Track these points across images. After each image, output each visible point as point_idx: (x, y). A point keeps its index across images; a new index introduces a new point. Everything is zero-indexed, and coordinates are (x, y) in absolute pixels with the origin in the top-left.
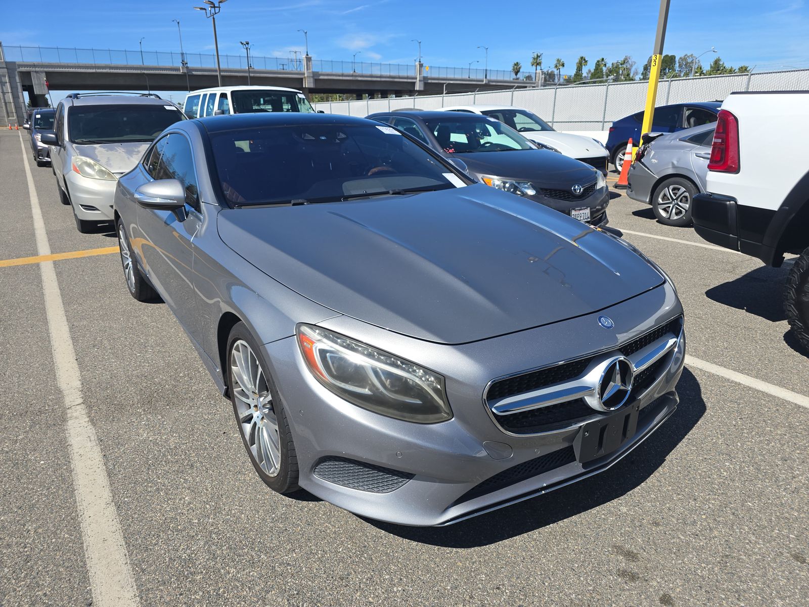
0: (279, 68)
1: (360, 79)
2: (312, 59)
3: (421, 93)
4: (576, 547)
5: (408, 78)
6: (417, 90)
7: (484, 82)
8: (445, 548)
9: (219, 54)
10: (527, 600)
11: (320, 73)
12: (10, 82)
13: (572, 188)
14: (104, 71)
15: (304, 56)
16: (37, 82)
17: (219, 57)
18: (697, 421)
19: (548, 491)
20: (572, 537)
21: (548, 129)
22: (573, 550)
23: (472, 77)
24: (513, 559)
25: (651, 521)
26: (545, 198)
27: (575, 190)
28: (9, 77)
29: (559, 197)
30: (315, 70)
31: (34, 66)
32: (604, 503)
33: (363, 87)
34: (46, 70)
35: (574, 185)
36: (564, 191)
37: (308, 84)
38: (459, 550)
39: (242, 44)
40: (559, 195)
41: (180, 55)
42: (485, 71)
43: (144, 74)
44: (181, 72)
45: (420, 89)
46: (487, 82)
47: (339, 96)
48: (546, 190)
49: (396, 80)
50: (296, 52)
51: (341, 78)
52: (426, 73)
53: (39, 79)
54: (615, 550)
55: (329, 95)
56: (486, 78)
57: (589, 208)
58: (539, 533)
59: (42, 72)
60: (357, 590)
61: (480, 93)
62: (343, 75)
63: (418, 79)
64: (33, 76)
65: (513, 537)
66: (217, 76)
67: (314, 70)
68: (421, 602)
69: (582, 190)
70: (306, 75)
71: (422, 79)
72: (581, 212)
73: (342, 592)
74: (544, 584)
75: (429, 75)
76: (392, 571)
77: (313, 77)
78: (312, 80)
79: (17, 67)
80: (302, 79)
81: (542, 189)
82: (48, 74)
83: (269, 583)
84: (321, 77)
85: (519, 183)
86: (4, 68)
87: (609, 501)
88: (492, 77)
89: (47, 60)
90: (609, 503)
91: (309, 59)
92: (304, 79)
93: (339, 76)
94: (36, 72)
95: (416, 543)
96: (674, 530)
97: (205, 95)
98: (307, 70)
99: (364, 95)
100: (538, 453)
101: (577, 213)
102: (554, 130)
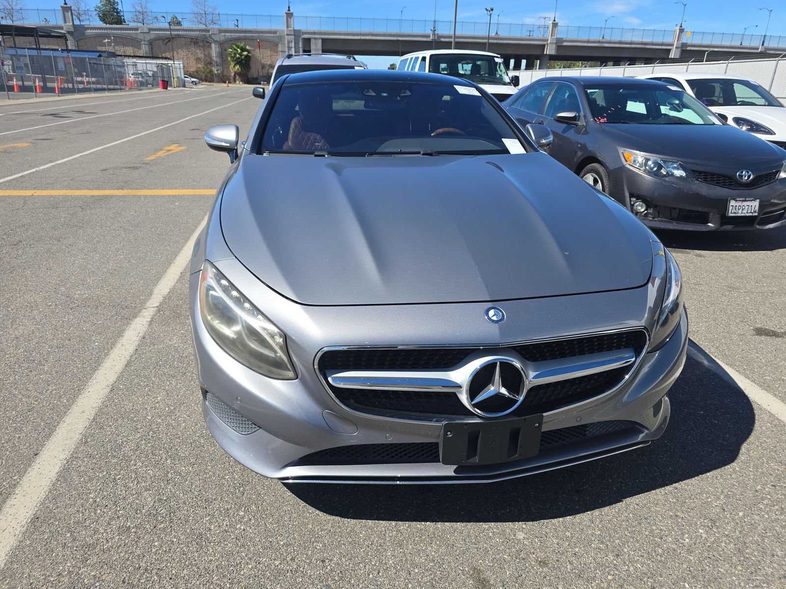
0: (525, 35)
1: (606, 45)
2: (559, 24)
3: (674, 61)
4: (433, 553)
5: (662, 44)
6: (671, 58)
7: (759, 50)
8: (310, 507)
9: (457, 21)
10: (338, 583)
11: (564, 39)
12: (295, 47)
13: (738, 174)
14: (367, 38)
15: (551, 22)
16: (314, 48)
17: (457, 23)
18: (709, 471)
19: (404, 483)
20: (438, 542)
21: (776, 104)
22: (428, 555)
23: (745, 44)
24: (361, 540)
25: (541, 559)
26: (696, 182)
27: (741, 176)
28: (295, 43)
29: (717, 183)
30: (559, 36)
31: (314, 33)
32: (504, 522)
33: (609, 54)
34: (323, 37)
35: (741, 169)
36: (725, 176)
37: (550, 50)
38: (321, 514)
39: (487, 10)
40: (717, 180)
41: (433, 22)
42: (763, 37)
43: (399, 40)
44: (431, 38)
45: (675, 57)
46: (763, 50)
47: (582, 63)
48: (700, 172)
49: (648, 47)
50: (545, 18)
51: (586, 44)
52: (687, 39)
53: (316, 44)
54: (471, 572)
55: (573, 62)
56: (763, 45)
57: (758, 201)
58: (409, 526)
59: (319, 39)
60: (209, 515)
61: (735, 61)
62: (588, 42)
63: (675, 46)
64: (313, 41)
65: (380, 520)
66: (451, 42)
67: (557, 37)
68: (249, 546)
69: (751, 177)
70: (549, 42)
71: (680, 46)
72: (745, 203)
73: (197, 511)
74: (369, 575)
75: (689, 42)
76: (250, 510)
77: (556, 43)
78: (554, 46)
79: (302, 34)
80: (544, 46)
81: (693, 171)
82: (324, 40)
83: (154, 484)
84: (565, 44)
85: (665, 162)
86: (292, 35)
87: (512, 521)
88: (771, 44)
89: (324, 29)
90: (510, 523)
91: (555, 25)
92: (546, 46)
93: (584, 42)
94: (315, 39)
95: (291, 493)
96: (559, 578)
97: (412, 58)
98: (552, 36)
99: (609, 63)
100: (390, 439)
101: (738, 204)
102: (781, 106)
